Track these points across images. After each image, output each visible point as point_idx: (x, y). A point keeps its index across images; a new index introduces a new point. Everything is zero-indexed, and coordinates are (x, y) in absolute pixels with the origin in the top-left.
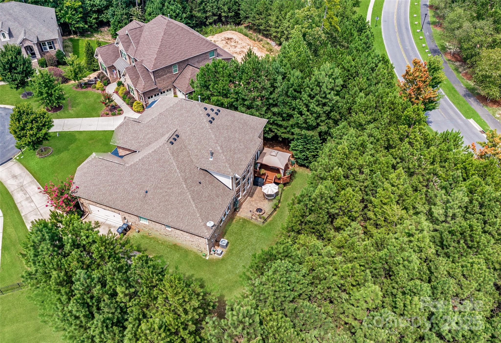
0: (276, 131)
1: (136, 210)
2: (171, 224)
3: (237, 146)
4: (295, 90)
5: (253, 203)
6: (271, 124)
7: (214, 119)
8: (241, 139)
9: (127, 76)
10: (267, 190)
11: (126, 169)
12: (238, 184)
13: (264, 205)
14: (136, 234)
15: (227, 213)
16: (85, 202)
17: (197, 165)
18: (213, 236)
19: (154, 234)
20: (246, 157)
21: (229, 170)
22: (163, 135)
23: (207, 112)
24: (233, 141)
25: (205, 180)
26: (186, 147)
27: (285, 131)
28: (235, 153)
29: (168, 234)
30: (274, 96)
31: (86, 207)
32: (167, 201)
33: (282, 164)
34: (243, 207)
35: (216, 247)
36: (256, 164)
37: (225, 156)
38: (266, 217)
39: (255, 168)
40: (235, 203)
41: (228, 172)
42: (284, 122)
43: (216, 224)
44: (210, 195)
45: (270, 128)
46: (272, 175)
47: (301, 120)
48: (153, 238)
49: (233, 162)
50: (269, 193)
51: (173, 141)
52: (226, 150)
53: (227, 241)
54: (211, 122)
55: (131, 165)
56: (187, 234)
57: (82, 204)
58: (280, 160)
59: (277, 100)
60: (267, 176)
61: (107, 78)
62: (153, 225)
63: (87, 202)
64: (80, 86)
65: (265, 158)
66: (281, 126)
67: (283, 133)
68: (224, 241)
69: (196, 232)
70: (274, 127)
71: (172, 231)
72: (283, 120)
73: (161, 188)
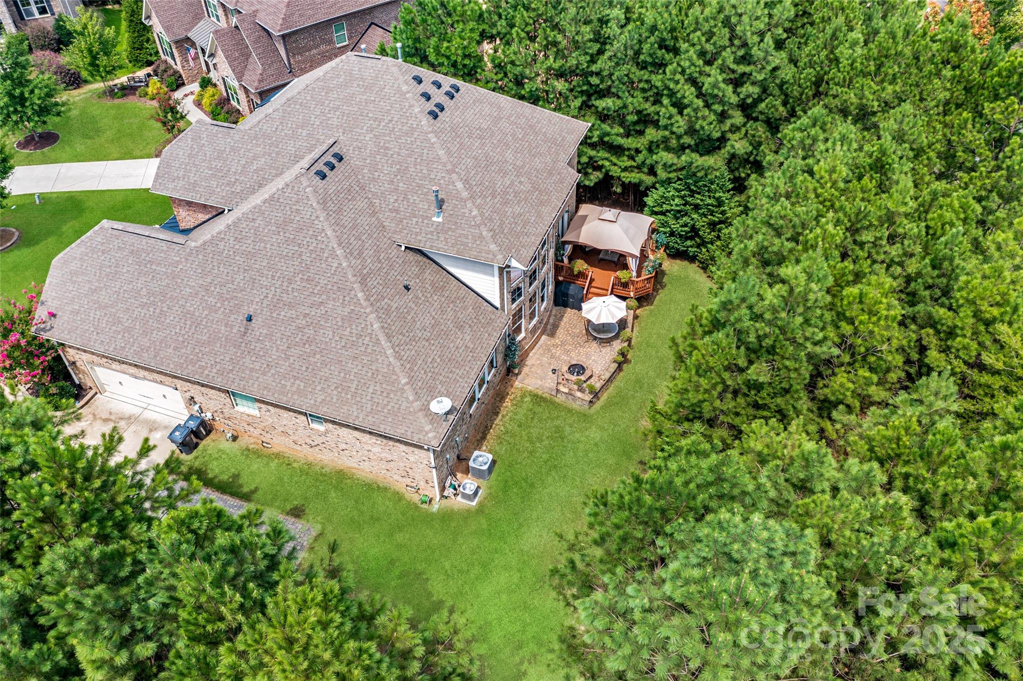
0: (607, 163)
1: (220, 373)
2: (323, 411)
3: (512, 183)
4: (662, 45)
5: (558, 352)
6: (593, 146)
7: (442, 109)
8: (523, 166)
9: (220, 58)
10: (596, 311)
11: (190, 254)
12: (516, 293)
13: (588, 356)
14: (226, 445)
15: (488, 378)
16: (82, 359)
17: (398, 238)
18: (448, 442)
19: (278, 443)
20: (539, 215)
21: (493, 247)
22: (297, 159)
23: (422, 88)
24: (500, 171)
25: (423, 281)
26: (363, 188)
27: (630, 163)
28: (506, 203)
29: (319, 440)
30: (603, 64)
31: (84, 372)
32: (309, 341)
33: (632, 241)
34: (529, 362)
35: (459, 475)
36: (560, 246)
37: (479, 207)
38: (598, 386)
39: (558, 258)
40: (508, 348)
41: (489, 252)
42: (630, 140)
43: (458, 405)
44: (437, 324)
45: (591, 158)
46: (603, 277)
47: (680, 124)
48: (278, 455)
49: (501, 226)
50: (603, 320)
51: (326, 170)
52: (481, 192)
53: (490, 457)
54: (436, 116)
55: (205, 243)
56: (374, 439)
57: (73, 363)
58: (626, 232)
59: (611, 75)
60: (592, 280)
61: (176, 72)
62: (272, 416)
63: (86, 357)
64: (111, 93)
65: (585, 228)
66: (617, 150)
67: (625, 169)
68: (481, 458)
69: (398, 432)
70: (603, 154)
71: (327, 432)
72: (627, 135)
73: (290, 306)
